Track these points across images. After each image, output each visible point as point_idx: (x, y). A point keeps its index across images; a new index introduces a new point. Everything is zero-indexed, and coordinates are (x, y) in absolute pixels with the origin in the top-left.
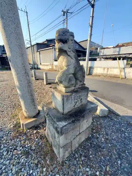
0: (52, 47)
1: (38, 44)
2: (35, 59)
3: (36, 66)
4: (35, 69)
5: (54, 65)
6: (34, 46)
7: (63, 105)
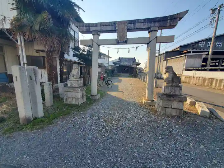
0: (185, 55)
1: (167, 53)
2: (159, 68)
3: (159, 76)
4: (157, 78)
5: (184, 75)
6: (162, 55)
7: (164, 90)
